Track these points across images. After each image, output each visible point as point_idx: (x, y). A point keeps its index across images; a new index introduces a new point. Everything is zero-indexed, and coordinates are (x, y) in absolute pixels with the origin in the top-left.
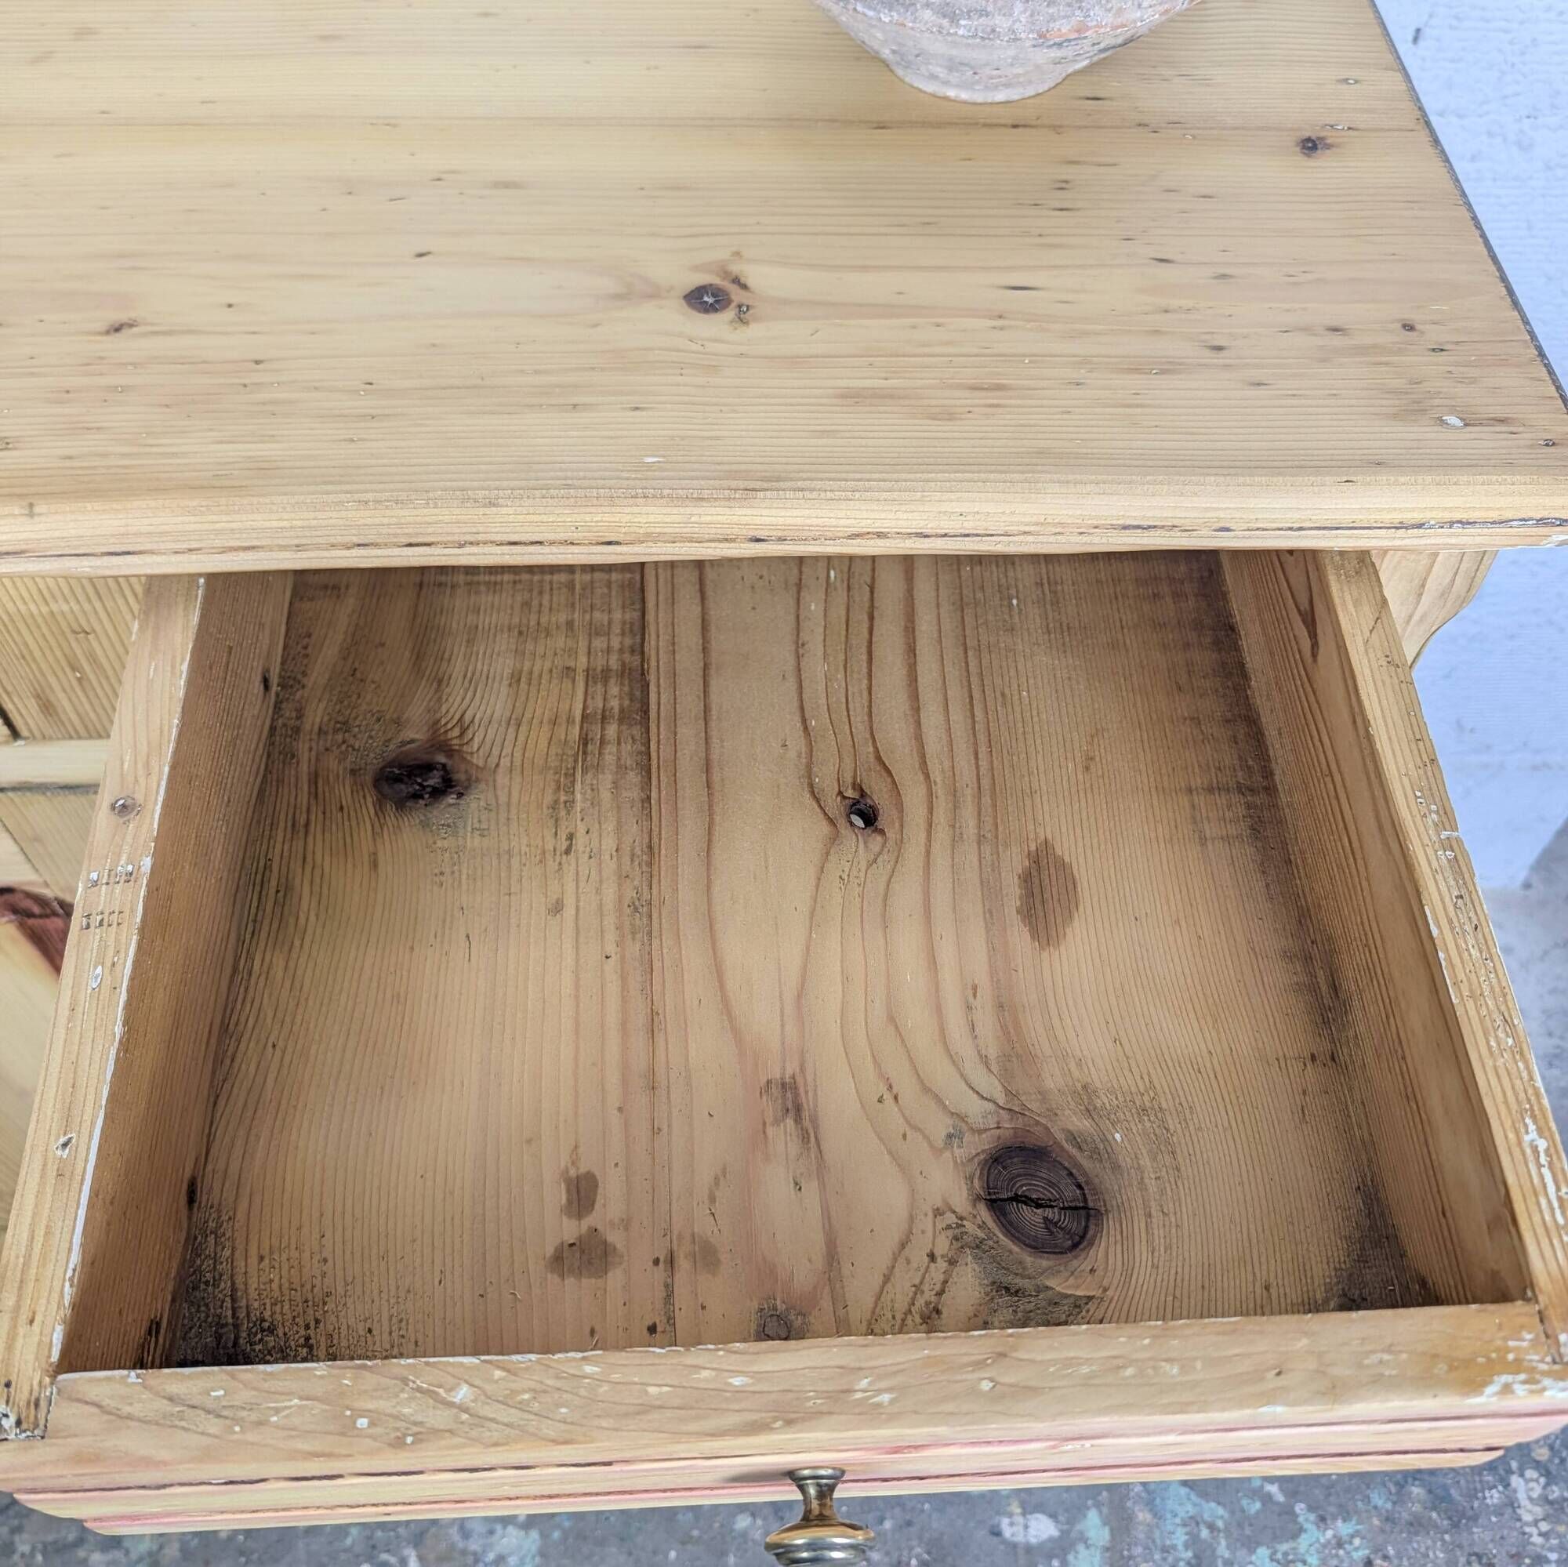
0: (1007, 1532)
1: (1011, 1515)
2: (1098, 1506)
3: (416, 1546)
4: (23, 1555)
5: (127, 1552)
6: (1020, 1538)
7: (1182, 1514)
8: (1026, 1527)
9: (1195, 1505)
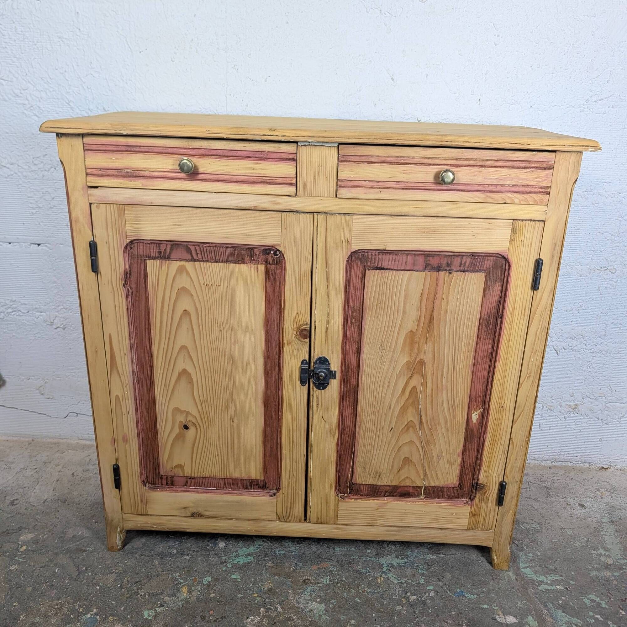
0: (499, 620)
1: (499, 615)
2: (532, 615)
3: (280, 605)
4: (141, 595)
5: (178, 597)
6: (504, 621)
7: (564, 621)
8: (505, 619)
9: (569, 618)
